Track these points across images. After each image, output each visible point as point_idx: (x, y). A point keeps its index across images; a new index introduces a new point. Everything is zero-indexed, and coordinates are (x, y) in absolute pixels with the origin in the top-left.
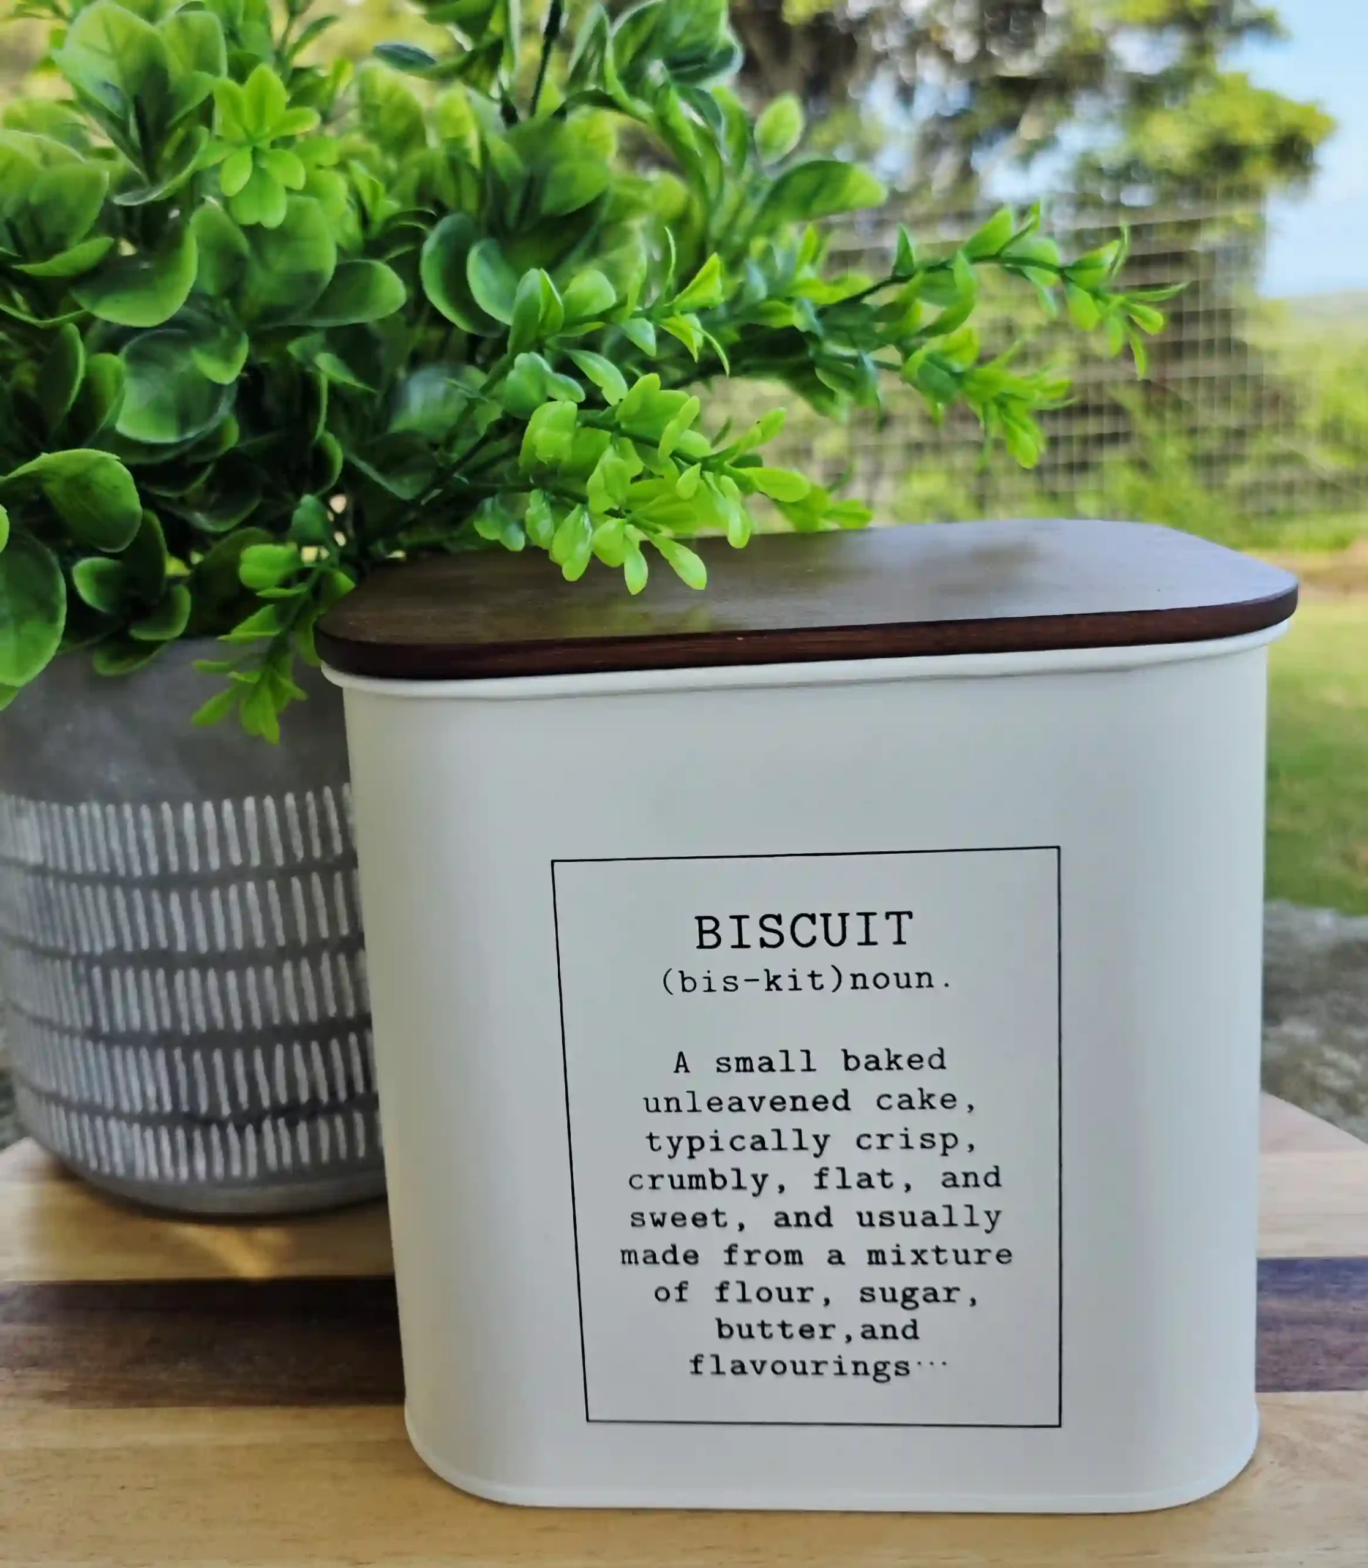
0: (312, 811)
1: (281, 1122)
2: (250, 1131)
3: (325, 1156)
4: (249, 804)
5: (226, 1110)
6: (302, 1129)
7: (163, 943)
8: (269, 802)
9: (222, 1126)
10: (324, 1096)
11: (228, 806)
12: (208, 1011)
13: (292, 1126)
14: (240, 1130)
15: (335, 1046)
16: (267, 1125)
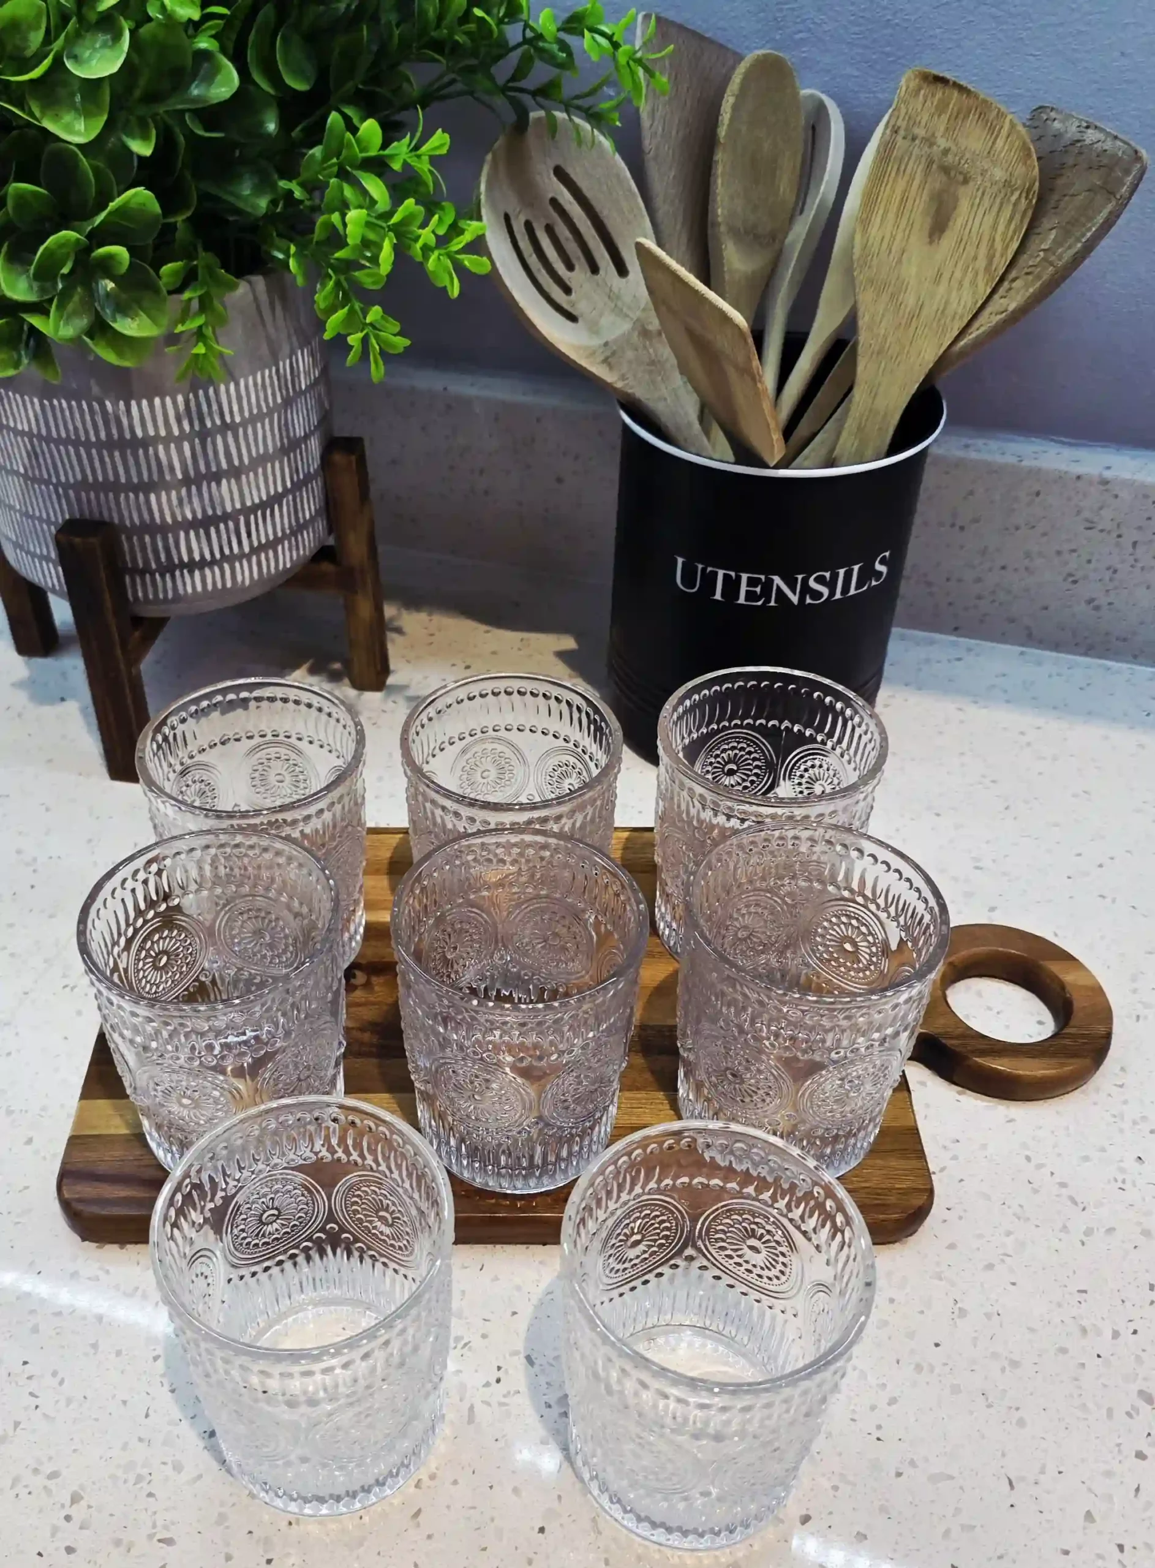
0: (193, 404)
1: (185, 571)
2: (168, 577)
3: (210, 587)
4: (157, 401)
5: (154, 566)
6: (197, 573)
7: (111, 478)
8: (168, 400)
9: (152, 575)
10: (208, 557)
11: (145, 403)
12: (140, 516)
13: (191, 573)
14: (163, 576)
15: (213, 530)
16: (177, 573)
